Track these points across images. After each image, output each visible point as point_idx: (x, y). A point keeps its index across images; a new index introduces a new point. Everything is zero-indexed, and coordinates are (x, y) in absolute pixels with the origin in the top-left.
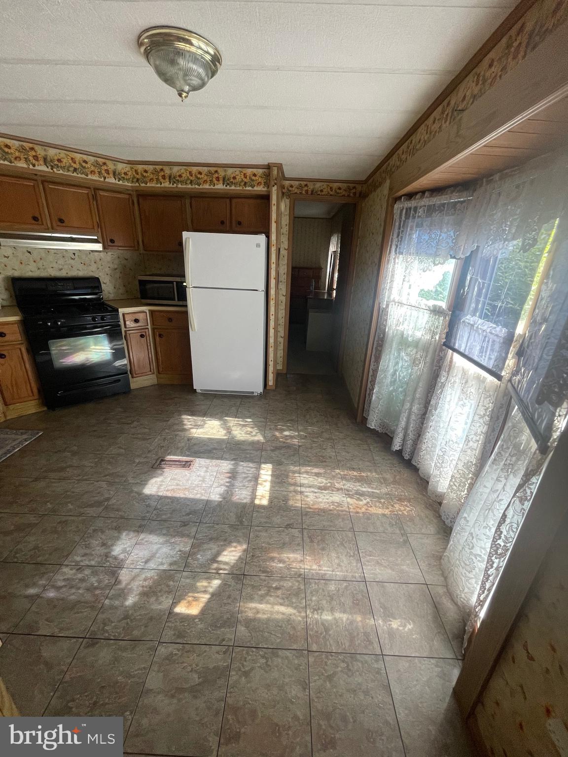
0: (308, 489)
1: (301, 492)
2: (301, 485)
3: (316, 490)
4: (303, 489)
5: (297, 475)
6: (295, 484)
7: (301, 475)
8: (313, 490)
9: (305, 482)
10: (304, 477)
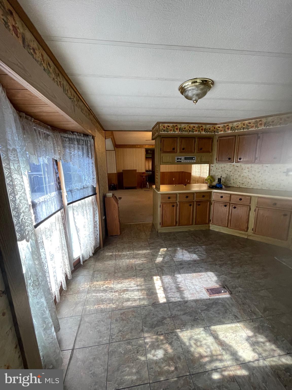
0: (134, 288)
1: (138, 286)
2: (138, 290)
3: (130, 288)
4: (137, 288)
5: (141, 297)
6: (141, 290)
7: (138, 297)
8: (132, 289)
9: (136, 293)
10: (137, 296)
